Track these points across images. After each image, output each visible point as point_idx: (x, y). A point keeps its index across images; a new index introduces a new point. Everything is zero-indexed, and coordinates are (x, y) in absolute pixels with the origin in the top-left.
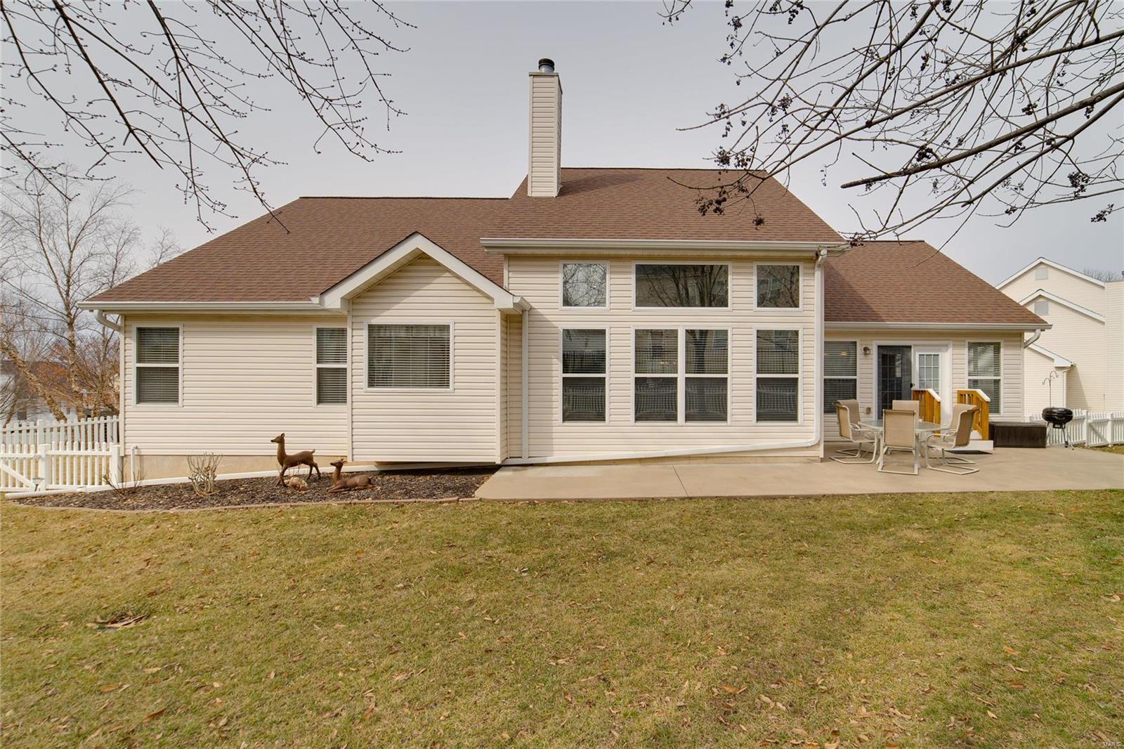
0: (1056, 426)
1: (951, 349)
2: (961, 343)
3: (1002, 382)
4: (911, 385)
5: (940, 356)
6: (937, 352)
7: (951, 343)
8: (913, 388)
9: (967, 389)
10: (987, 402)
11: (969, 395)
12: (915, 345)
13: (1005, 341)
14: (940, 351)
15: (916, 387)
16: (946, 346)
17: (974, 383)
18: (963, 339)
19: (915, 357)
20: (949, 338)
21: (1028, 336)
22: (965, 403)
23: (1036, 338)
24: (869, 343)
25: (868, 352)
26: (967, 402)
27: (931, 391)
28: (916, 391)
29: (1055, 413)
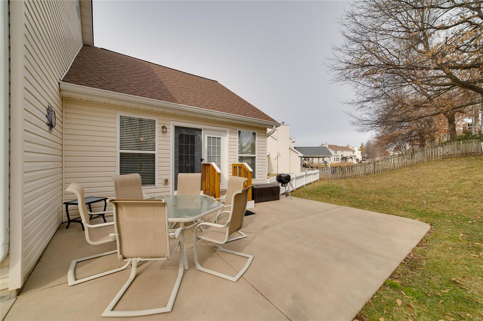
0: (283, 185)
1: (229, 134)
2: (234, 131)
3: (256, 158)
4: (202, 160)
5: (221, 139)
6: (219, 136)
7: (228, 130)
8: (203, 162)
9: (238, 163)
10: (251, 172)
11: (239, 167)
12: (204, 129)
13: (258, 132)
14: (222, 135)
15: (205, 161)
16: (226, 132)
17: (241, 159)
18: (235, 128)
19: (204, 138)
20: (227, 126)
21: (269, 130)
22: (237, 176)
23: (273, 131)
24: (167, 123)
25: (165, 130)
26: (238, 175)
27: (214, 164)
28: (204, 164)
29: (283, 177)
